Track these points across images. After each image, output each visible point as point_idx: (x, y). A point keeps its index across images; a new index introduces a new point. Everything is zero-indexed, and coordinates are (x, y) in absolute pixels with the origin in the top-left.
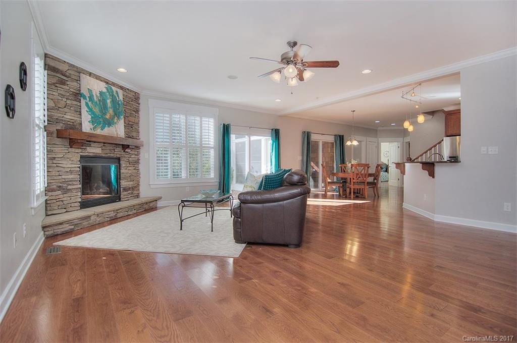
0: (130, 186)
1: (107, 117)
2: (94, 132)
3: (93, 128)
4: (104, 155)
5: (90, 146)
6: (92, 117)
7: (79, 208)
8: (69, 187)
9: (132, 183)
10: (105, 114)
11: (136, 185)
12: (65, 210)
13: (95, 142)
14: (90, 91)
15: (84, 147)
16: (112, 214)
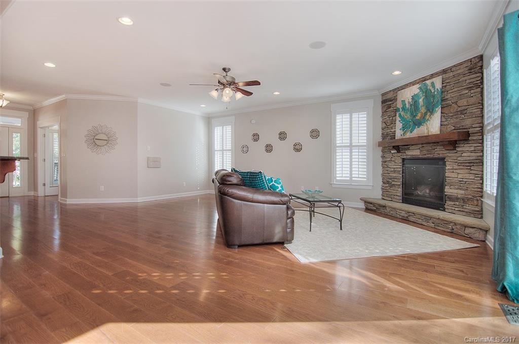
0: (459, 196)
1: (418, 118)
2: (404, 137)
3: (403, 134)
4: (421, 156)
5: (408, 149)
6: (403, 125)
7: (401, 201)
8: (393, 183)
9: (463, 192)
10: (415, 116)
11: (470, 197)
12: (391, 199)
13: (413, 145)
14: (403, 101)
15: (403, 151)
16: (403, 214)
